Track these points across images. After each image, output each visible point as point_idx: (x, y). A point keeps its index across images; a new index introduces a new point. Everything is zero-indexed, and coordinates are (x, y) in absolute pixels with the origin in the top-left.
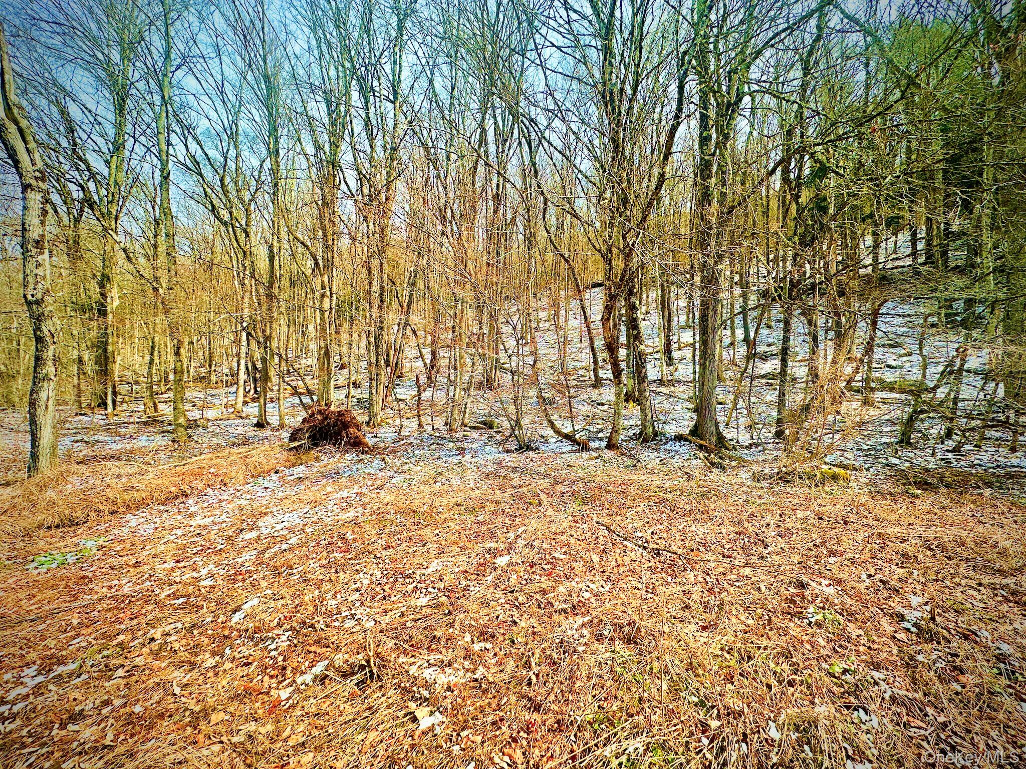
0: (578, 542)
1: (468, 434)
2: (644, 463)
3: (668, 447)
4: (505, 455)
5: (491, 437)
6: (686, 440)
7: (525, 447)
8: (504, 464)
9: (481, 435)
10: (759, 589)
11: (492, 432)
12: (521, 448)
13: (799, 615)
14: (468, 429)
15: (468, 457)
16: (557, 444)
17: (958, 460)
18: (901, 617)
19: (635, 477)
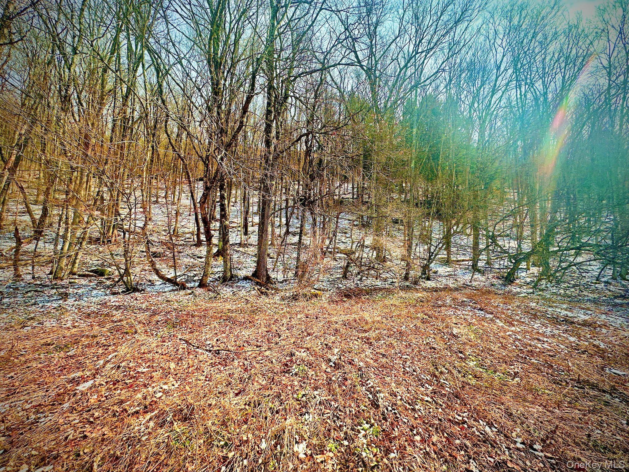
0: (162, 356)
1: (77, 281)
2: (222, 295)
3: (238, 284)
4: (112, 297)
5: (101, 283)
6: (250, 279)
7: (131, 289)
8: (108, 304)
9: (90, 281)
10: (272, 362)
11: (102, 279)
12: (128, 290)
13: (288, 372)
14: (77, 277)
15: (71, 301)
16: (162, 286)
17: (361, 284)
18: (330, 360)
19: (215, 305)
